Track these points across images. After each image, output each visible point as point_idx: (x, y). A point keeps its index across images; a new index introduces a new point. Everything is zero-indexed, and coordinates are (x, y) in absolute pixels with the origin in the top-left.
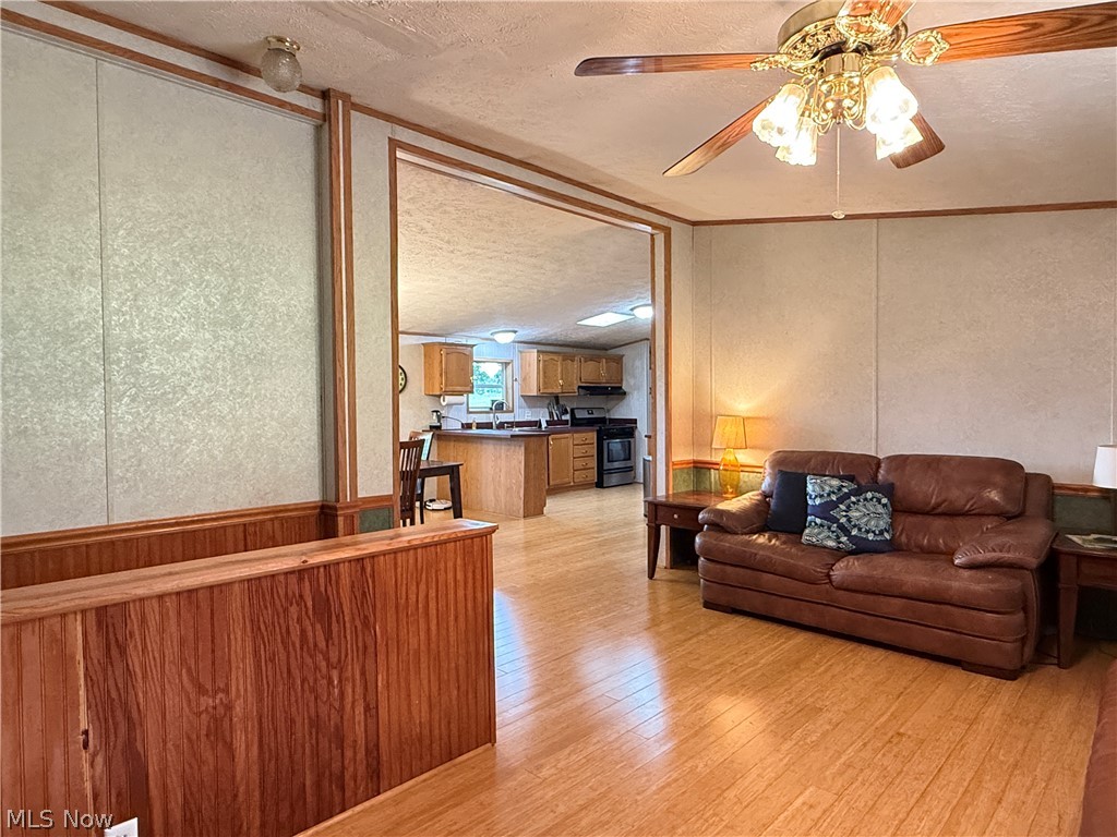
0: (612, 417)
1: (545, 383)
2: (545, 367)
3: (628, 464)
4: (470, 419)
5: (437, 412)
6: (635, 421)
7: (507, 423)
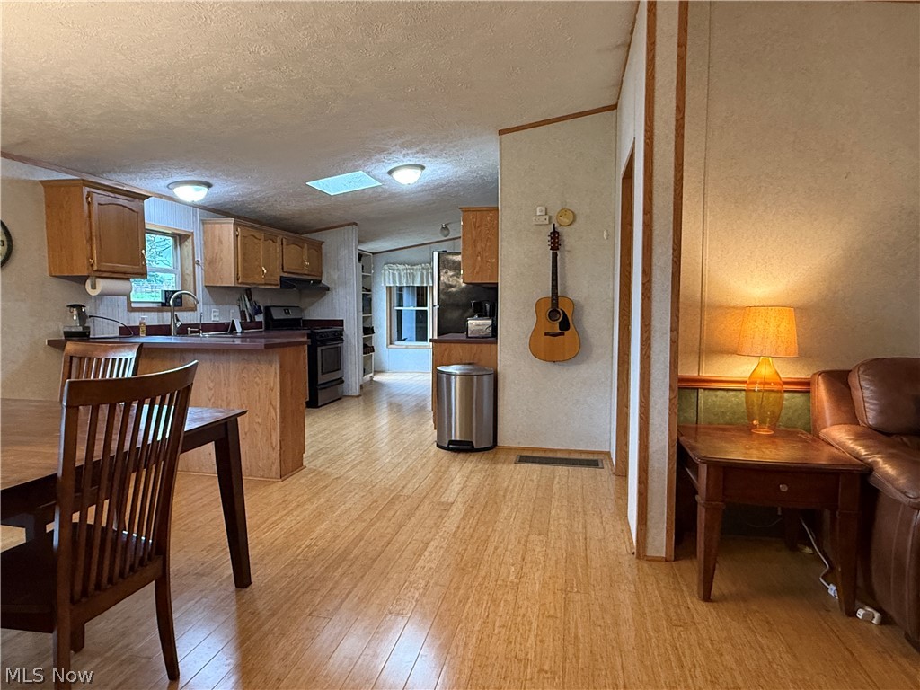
0: (308, 318)
1: (245, 269)
2: (244, 245)
3: (335, 376)
4: (135, 320)
5: (79, 307)
6: (341, 323)
7: (191, 326)
